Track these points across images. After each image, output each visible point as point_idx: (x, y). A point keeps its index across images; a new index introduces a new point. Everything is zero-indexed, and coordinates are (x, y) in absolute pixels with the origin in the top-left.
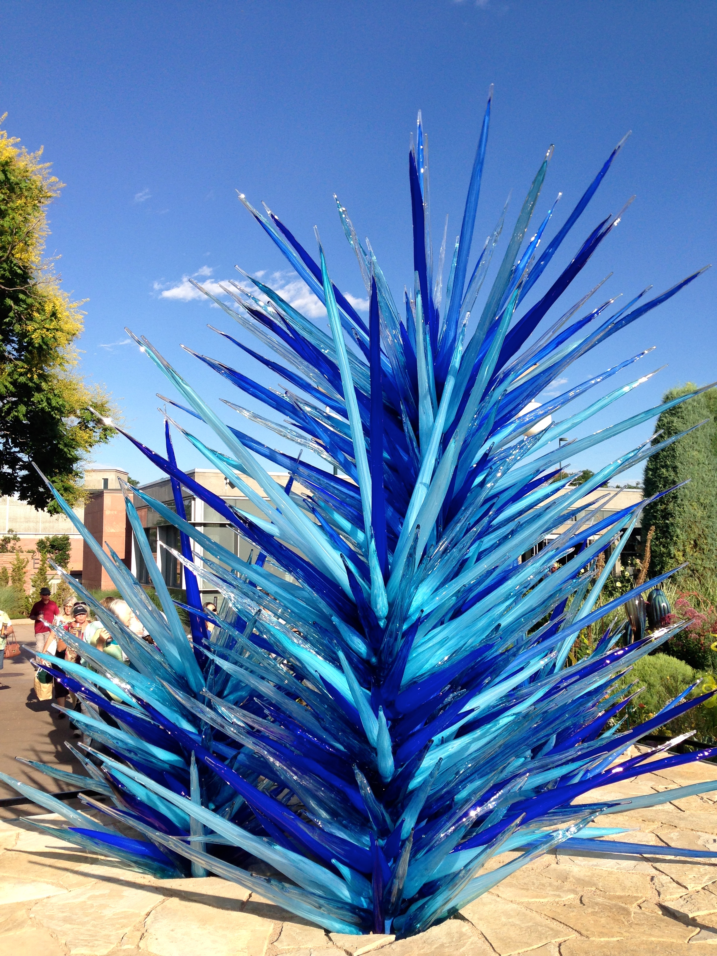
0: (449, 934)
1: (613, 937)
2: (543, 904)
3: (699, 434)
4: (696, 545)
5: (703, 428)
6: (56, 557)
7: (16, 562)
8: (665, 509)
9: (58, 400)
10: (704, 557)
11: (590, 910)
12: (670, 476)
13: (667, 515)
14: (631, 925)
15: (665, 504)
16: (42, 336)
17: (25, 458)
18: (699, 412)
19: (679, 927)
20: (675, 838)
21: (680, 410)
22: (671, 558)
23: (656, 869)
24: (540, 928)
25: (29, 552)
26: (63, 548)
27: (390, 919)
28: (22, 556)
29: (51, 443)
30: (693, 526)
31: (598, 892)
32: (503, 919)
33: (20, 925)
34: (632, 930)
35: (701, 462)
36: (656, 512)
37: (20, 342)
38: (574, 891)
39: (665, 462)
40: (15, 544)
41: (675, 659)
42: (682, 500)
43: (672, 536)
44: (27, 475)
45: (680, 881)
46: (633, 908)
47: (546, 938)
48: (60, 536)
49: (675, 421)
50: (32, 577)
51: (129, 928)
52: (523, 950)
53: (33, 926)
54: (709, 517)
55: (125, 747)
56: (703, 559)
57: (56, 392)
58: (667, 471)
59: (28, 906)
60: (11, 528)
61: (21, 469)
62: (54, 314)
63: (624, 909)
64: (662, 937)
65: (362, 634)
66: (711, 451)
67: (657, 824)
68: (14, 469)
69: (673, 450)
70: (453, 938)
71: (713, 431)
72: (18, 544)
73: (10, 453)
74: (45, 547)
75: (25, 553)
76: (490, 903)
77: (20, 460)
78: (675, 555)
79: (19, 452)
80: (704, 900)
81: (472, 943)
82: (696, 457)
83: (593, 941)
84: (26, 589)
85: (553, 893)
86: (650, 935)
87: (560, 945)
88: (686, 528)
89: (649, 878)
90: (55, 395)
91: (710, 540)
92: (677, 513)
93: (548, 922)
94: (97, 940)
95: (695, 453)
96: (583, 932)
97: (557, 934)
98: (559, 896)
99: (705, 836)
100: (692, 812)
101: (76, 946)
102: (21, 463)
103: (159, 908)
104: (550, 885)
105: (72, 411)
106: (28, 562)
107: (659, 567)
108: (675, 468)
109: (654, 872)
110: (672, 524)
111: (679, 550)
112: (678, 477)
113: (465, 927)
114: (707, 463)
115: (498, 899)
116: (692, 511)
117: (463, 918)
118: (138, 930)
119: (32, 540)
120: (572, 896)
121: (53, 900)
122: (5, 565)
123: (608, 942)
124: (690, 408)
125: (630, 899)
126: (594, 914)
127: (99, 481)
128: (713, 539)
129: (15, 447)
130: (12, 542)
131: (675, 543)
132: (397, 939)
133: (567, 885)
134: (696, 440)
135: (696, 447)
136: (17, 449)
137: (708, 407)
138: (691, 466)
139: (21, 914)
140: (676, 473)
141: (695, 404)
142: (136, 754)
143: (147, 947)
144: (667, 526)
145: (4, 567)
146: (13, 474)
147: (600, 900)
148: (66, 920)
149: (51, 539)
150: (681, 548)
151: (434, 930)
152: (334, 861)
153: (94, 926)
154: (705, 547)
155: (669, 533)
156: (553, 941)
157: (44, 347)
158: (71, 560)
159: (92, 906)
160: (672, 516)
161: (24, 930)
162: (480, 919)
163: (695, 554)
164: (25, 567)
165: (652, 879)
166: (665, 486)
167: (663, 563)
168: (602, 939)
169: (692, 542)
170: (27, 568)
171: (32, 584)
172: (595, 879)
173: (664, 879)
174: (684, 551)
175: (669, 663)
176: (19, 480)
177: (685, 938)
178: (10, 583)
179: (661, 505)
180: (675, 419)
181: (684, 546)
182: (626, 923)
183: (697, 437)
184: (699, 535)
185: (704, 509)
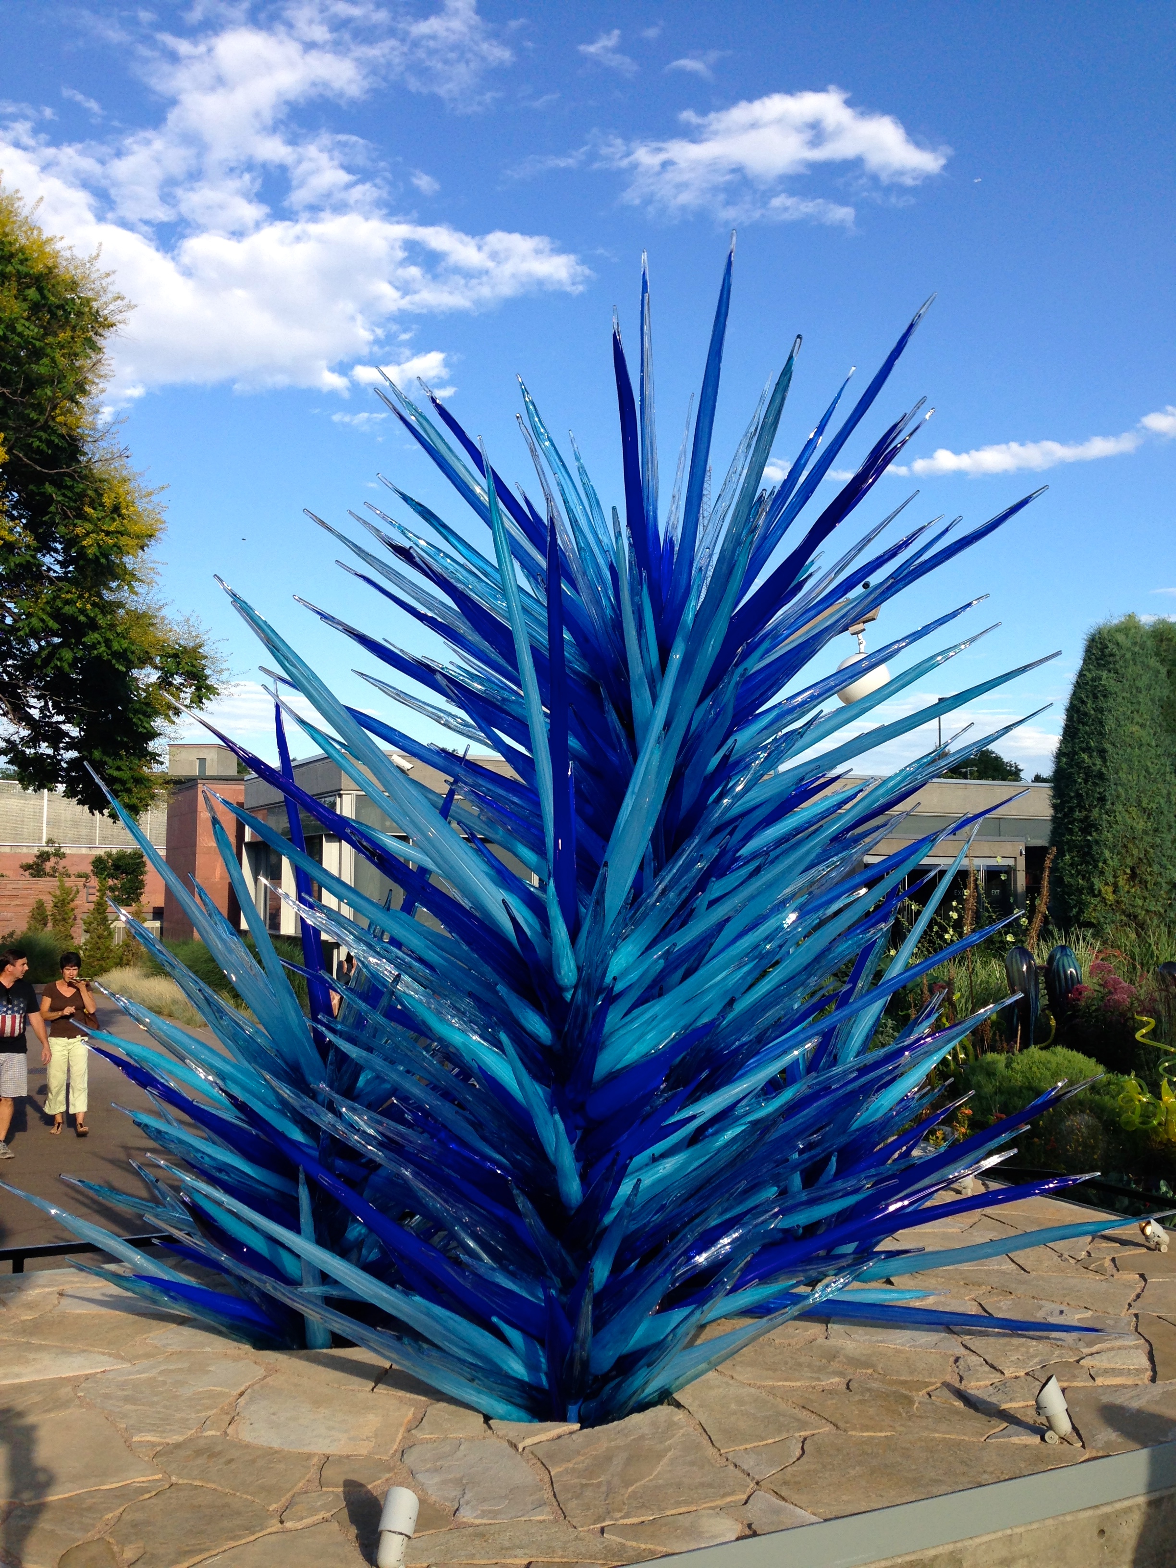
0: (654, 1424)
1: (881, 1431)
2: (793, 1389)
3: (1141, 698)
4: (1133, 876)
5: (1149, 688)
6: (123, 885)
7: (58, 893)
8: (1087, 817)
9: (123, 641)
10: (1146, 894)
11: (857, 1398)
12: (1094, 765)
13: (1089, 826)
14: (910, 1418)
15: (1086, 810)
16: (98, 544)
17: (74, 731)
18: (1143, 662)
19: (977, 1421)
20: (1004, 1308)
21: (1111, 659)
22: (1095, 896)
23: (966, 1347)
24: (781, 1419)
25: (80, 876)
26: (134, 871)
27: (575, 1403)
28: (69, 883)
29: (114, 711)
30: (1130, 845)
31: (876, 1376)
32: (733, 1407)
33: (64, 1404)
34: (910, 1423)
35: (1144, 742)
36: (1072, 823)
37: (66, 550)
38: (841, 1374)
39: (1088, 743)
40: (57, 863)
41: (1080, 1056)
42: (1113, 804)
43: (1096, 862)
44: (76, 758)
45: (995, 1364)
46: (920, 1396)
47: (788, 1431)
48: (129, 851)
49: (1104, 677)
50: (85, 916)
51: (214, 1411)
52: (752, 1445)
53: (81, 1406)
54: (1156, 830)
55: (212, 1163)
56: (1145, 898)
57: (119, 630)
58: (1090, 757)
59: (75, 1382)
60: (51, 837)
61: (67, 749)
62: (116, 509)
63: (906, 1397)
64: (949, 1433)
65: (538, 1008)
66: (1160, 725)
67: (985, 1288)
68: (56, 749)
69: (1101, 723)
70: (658, 1428)
71: (1166, 692)
72: (63, 863)
73: (50, 724)
74: (104, 868)
75: (73, 878)
76: (719, 1387)
77: (67, 734)
78: (1100, 891)
79: (64, 722)
80: (1022, 1388)
81: (683, 1435)
82: (1137, 735)
83: (852, 1436)
84: (74, 935)
85: (810, 1375)
86: (936, 1431)
87: (805, 1439)
88: (1119, 848)
89: (952, 1359)
90: (118, 635)
91: (1156, 868)
92: (1104, 824)
93: (796, 1411)
94: (169, 1424)
95: (1135, 728)
96: (840, 1424)
97: (803, 1425)
98: (818, 1379)
99: (1048, 1306)
100: (1041, 1273)
101: (140, 1431)
102: (67, 740)
103: (256, 1387)
104: (809, 1366)
105: (145, 660)
106: (78, 892)
107: (1075, 911)
108: (1102, 752)
109: (963, 1351)
110: (1097, 842)
111: (1107, 884)
112: (1106, 767)
113: (679, 1416)
114: (1154, 744)
115: (731, 1382)
116: (1129, 821)
117: (678, 1405)
118: (227, 1414)
119: (83, 857)
120: (836, 1379)
121: (109, 1376)
122: (41, 897)
123: (872, 1438)
124: (1128, 656)
125: (918, 1385)
126: (861, 1402)
127: (192, 763)
128: (1161, 866)
129: (58, 714)
130: (53, 860)
131: (1102, 873)
132: (581, 1428)
133: (835, 1365)
134: (1137, 707)
135: (1137, 718)
136: (61, 718)
137: (1157, 654)
138: (1129, 750)
139: (65, 1391)
140: (1104, 761)
141: (1137, 649)
142: (228, 1174)
143: (237, 1434)
144: (1089, 845)
145: (40, 900)
146: (54, 756)
147: (875, 1385)
148: (127, 1399)
149: (115, 856)
150: (1111, 880)
151: (636, 1418)
152: (495, 1319)
153: (165, 1407)
154: (1149, 878)
155: (1092, 857)
156: (797, 1435)
157: (103, 560)
158: (146, 889)
159: (164, 1383)
160: (1097, 830)
161: (68, 1411)
162: (700, 1406)
163: (1133, 890)
164: (72, 900)
165: (957, 1360)
166: (1086, 781)
167: (1081, 903)
168: (865, 1434)
169: (1128, 871)
170: (77, 902)
171: (84, 927)
172: (875, 1359)
173: (973, 1360)
174: (1115, 885)
175: (1070, 1061)
176: (64, 765)
177: (982, 1435)
178: (50, 924)
179: (1080, 812)
180: (1105, 674)
181: (1115, 877)
182: (904, 1415)
183: (1139, 703)
184: (1140, 859)
185: (1149, 818)
